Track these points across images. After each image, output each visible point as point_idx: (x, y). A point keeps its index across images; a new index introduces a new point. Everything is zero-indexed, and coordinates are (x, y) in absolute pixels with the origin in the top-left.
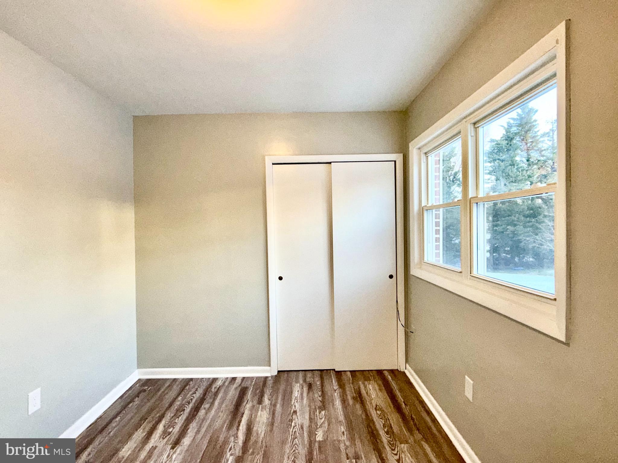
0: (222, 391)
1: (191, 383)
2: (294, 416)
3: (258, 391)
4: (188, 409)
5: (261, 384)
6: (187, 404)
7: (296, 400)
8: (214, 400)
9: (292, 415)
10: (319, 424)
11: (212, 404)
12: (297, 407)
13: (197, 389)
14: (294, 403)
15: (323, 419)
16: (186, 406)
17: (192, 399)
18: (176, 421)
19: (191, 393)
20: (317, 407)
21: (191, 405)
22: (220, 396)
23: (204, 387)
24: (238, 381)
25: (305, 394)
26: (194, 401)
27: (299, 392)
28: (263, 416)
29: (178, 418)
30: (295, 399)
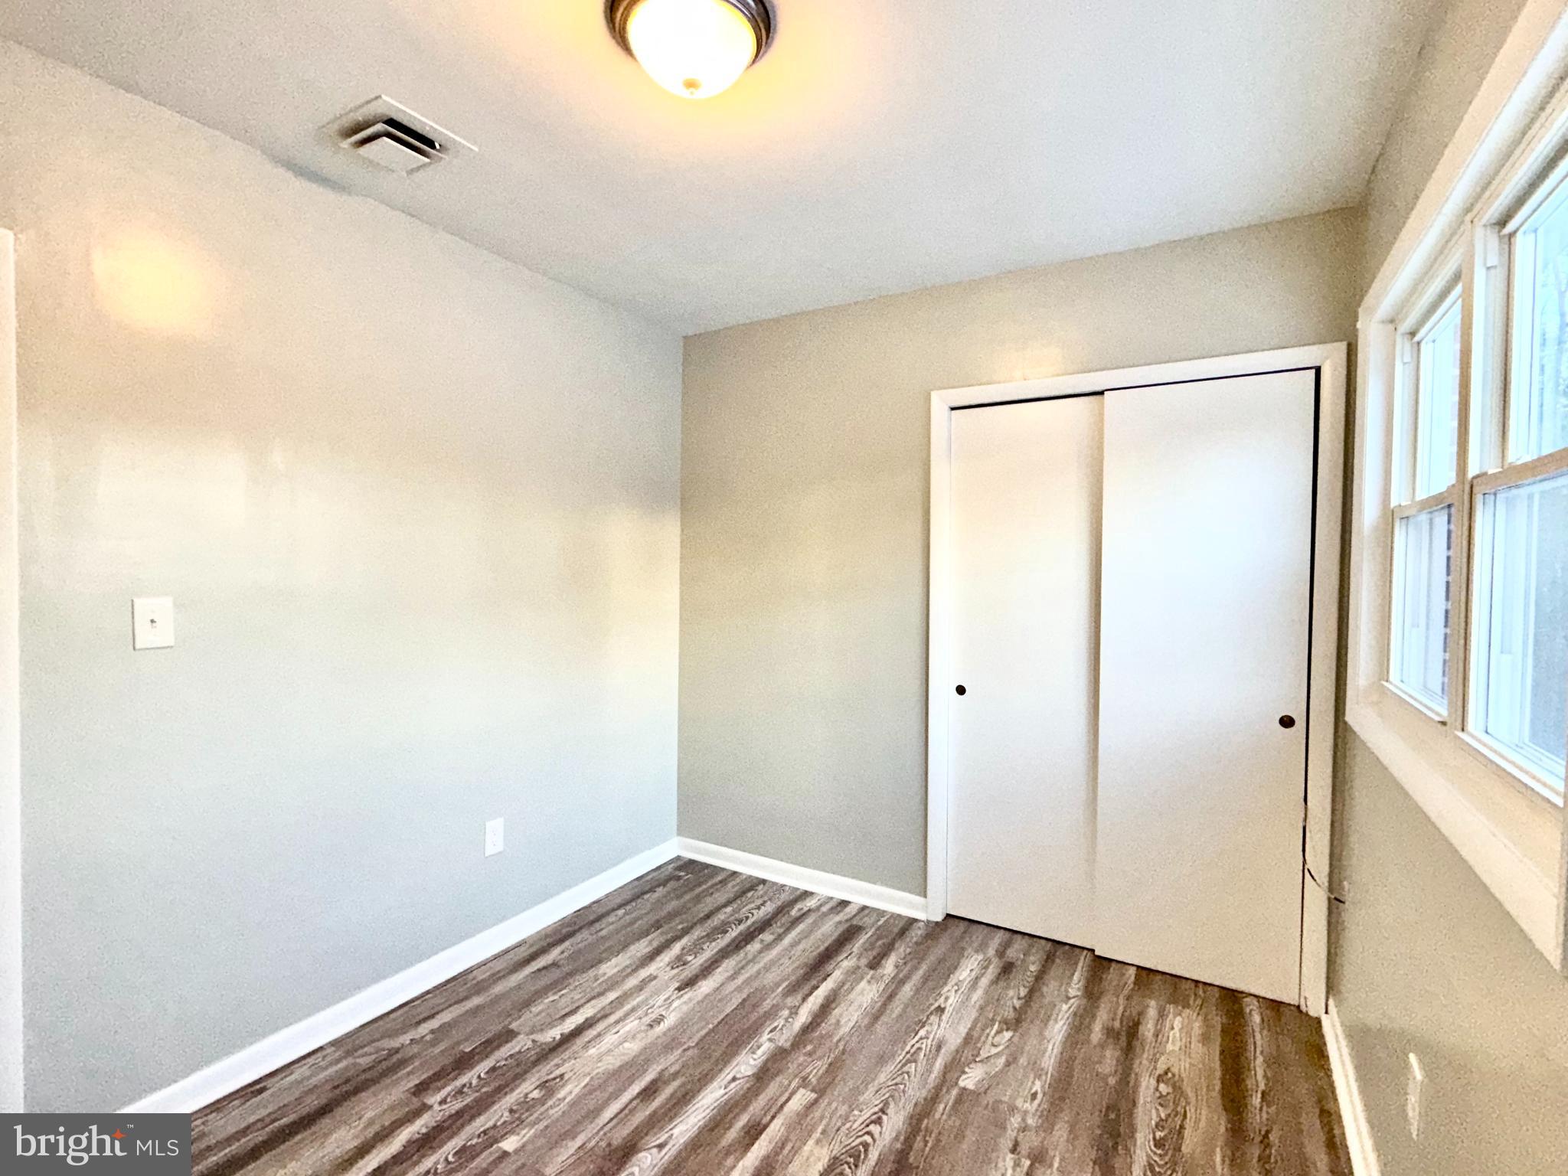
0: (809, 920)
1: (761, 886)
2: (932, 1018)
3: (880, 943)
4: (734, 933)
5: (896, 930)
6: (737, 923)
7: (956, 988)
8: (788, 930)
9: (931, 1013)
10: (984, 1054)
11: (779, 938)
12: (950, 1001)
13: (765, 902)
14: (949, 991)
15: (1001, 1048)
16: (733, 926)
17: (747, 918)
18: (705, 947)
19: (753, 905)
20: (999, 1019)
21: (742, 927)
22: (801, 927)
23: (779, 903)
24: (850, 910)
25: (984, 982)
26: (749, 922)
27: (974, 973)
28: (866, 993)
29: (711, 942)
30: (956, 984)
